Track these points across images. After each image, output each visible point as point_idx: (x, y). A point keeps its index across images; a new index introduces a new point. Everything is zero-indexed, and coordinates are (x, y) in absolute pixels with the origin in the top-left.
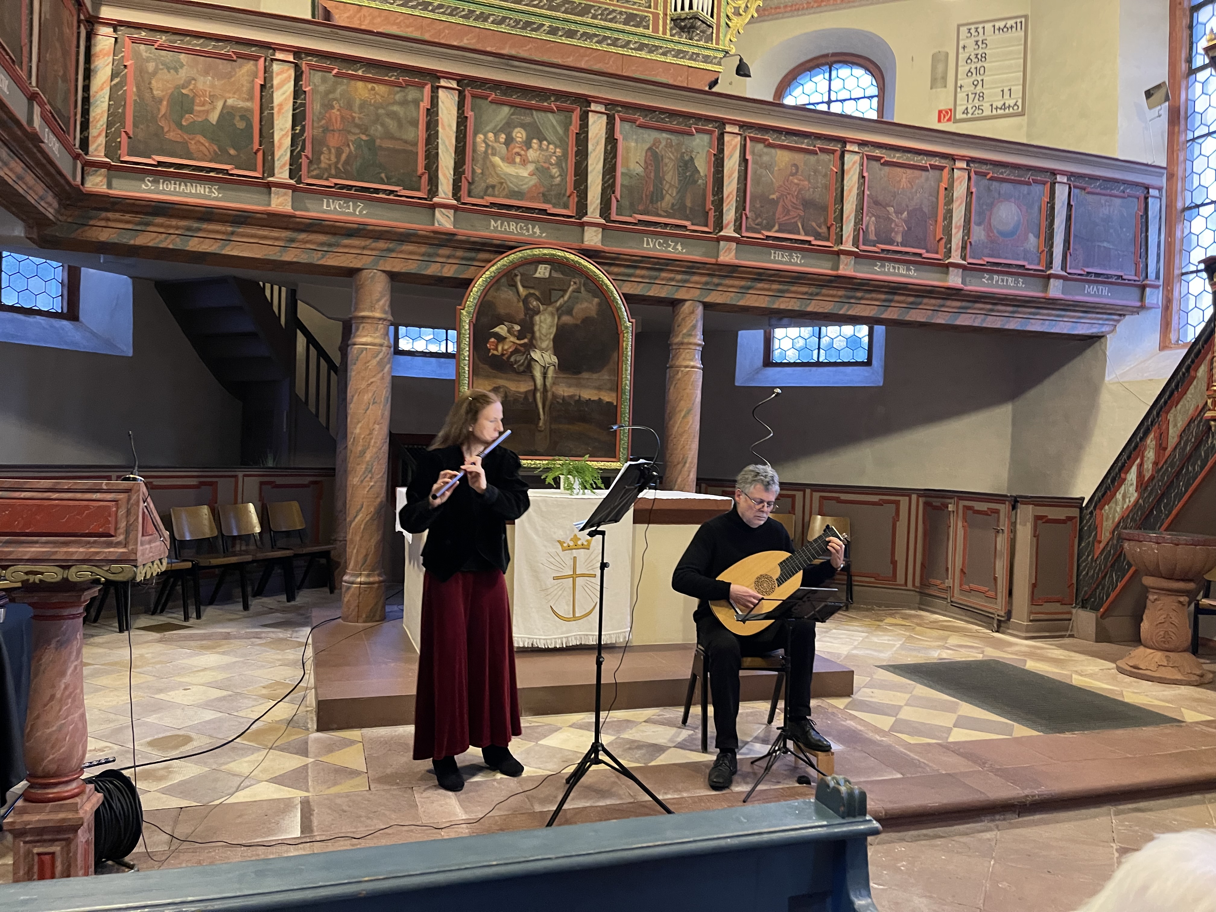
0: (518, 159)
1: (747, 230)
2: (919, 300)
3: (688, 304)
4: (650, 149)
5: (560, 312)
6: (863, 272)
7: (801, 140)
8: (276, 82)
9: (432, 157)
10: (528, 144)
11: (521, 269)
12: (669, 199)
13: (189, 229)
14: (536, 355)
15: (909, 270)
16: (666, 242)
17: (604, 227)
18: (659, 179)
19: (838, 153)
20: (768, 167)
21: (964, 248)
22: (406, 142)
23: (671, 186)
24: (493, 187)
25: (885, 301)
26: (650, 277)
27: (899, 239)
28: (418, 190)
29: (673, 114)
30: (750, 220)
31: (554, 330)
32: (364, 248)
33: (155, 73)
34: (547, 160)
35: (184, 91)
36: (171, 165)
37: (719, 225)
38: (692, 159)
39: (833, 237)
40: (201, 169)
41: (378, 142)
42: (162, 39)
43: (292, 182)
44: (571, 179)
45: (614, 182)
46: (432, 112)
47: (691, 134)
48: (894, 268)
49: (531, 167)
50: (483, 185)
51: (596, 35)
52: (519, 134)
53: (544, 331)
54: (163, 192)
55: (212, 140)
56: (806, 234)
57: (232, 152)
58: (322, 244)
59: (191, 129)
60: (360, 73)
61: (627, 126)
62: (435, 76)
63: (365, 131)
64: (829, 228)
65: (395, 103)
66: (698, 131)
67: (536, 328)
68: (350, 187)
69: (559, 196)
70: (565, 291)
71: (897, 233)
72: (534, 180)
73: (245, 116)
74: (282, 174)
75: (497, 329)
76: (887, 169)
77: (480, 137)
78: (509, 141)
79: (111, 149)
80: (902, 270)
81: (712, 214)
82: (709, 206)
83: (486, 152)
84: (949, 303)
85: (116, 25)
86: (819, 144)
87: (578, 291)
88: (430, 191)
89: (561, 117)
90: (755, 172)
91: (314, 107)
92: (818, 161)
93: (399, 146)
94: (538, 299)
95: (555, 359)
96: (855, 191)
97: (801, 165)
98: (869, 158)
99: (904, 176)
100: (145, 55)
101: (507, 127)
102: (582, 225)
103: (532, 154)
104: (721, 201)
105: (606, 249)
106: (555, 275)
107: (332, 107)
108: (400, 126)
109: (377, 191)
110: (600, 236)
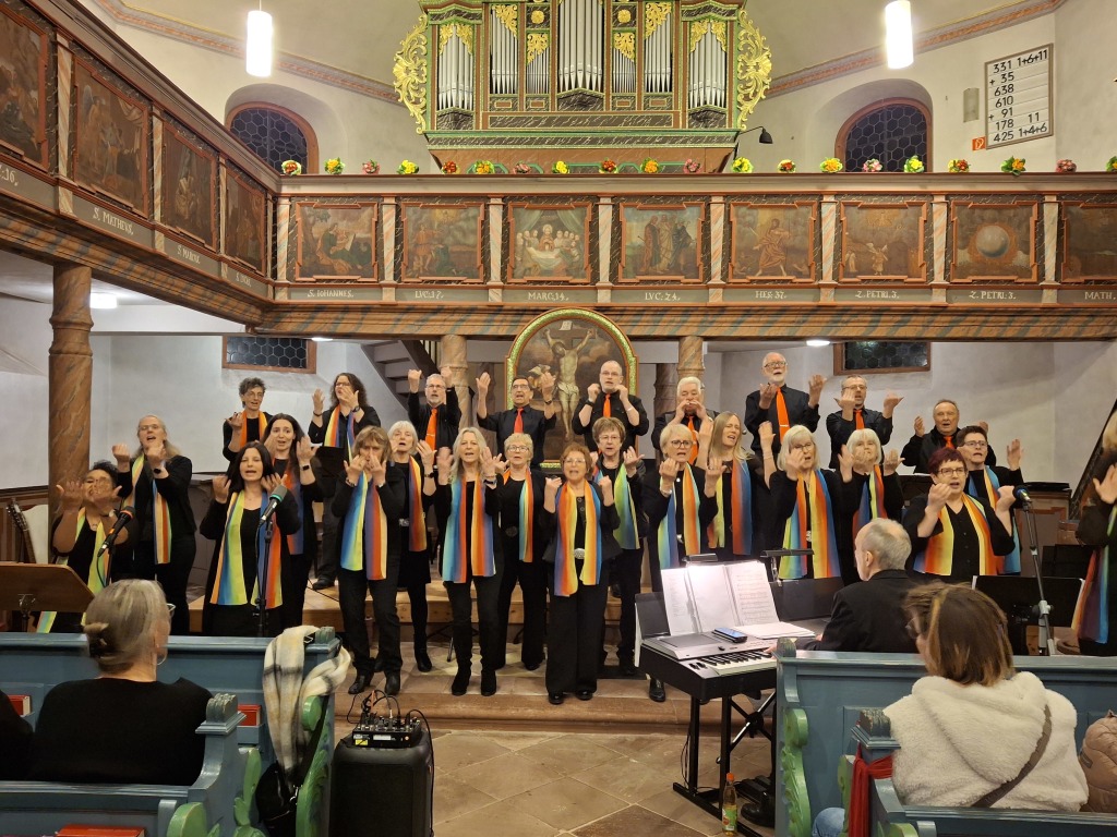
0: (547, 247)
1: (734, 277)
2: (906, 318)
3: (687, 339)
4: (649, 225)
5: (580, 354)
6: (845, 300)
7: (780, 199)
8: (384, 219)
9: (486, 254)
10: (554, 235)
11: (550, 325)
12: (665, 262)
13: (337, 319)
14: (562, 386)
15: (890, 294)
16: (663, 294)
17: (612, 289)
18: (657, 247)
19: (815, 206)
20: (751, 225)
21: (946, 270)
22: (468, 246)
23: (667, 250)
24: (530, 269)
25: (871, 322)
26: (654, 322)
27: (880, 269)
28: (478, 277)
29: (666, 196)
30: (736, 270)
31: (575, 367)
32: (445, 320)
33: (314, 224)
34: (569, 245)
35: (331, 232)
36: (324, 280)
37: (708, 276)
38: (684, 228)
39: (813, 274)
40: (341, 281)
41: (450, 248)
42: (317, 202)
43: (395, 282)
44: (586, 256)
45: (620, 255)
46: (485, 223)
47: (683, 209)
48: (876, 294)
49: (557, 252)
50: (523, 269)
51: (627, 138)
52: (548, 229)
53: (568, 368)
54: (320, 298)
55: (347, 262)
56: (788, 275)
57: (359, 267)
58: (418, 321)
59: (335, 256)
60: (437, 203)
61: (630, 211)
62: (486, 197)
63: (441, 242)
64: (810, 267)
65: (460, 220)
66: (688, 205)
67: (562, 367)
68: (432, 281)
69: (578, 269)
70: (583, 338)
71: (877, 264)
72: (559, 261)
73: (367, 244)
74: (389, 278)
75: (533, 370)
76: (865, 212)
77: (519, 235)
78: (540, 235)
79: (290, 276)
80: (884, 294)
81: (701, 268)
82: (699, 262)
83: (524, 245)
84: (938, 318)
85: (291, 197)
86: (797, 200)
87: (593, 338)
88: (485, 278)
89: (578, 211)
90: (739, 232)
91: (409, 230)
92: (797, 214)
93: (464, 249)
94: (563, 346)
95: (576, 389)
96: (833, 235)
97: (781, 219)
98: (846, 205)
99: (882, 217)
100: (308, 213)
101: (539, 225)
102: (596, 289)
103: (557, 242)
104: (709, 257)
105: (614, 304)
106: (575, 327)
107: (420, 229)
108: (465, 234)
109: (450, 282)
110: (609, 295)
